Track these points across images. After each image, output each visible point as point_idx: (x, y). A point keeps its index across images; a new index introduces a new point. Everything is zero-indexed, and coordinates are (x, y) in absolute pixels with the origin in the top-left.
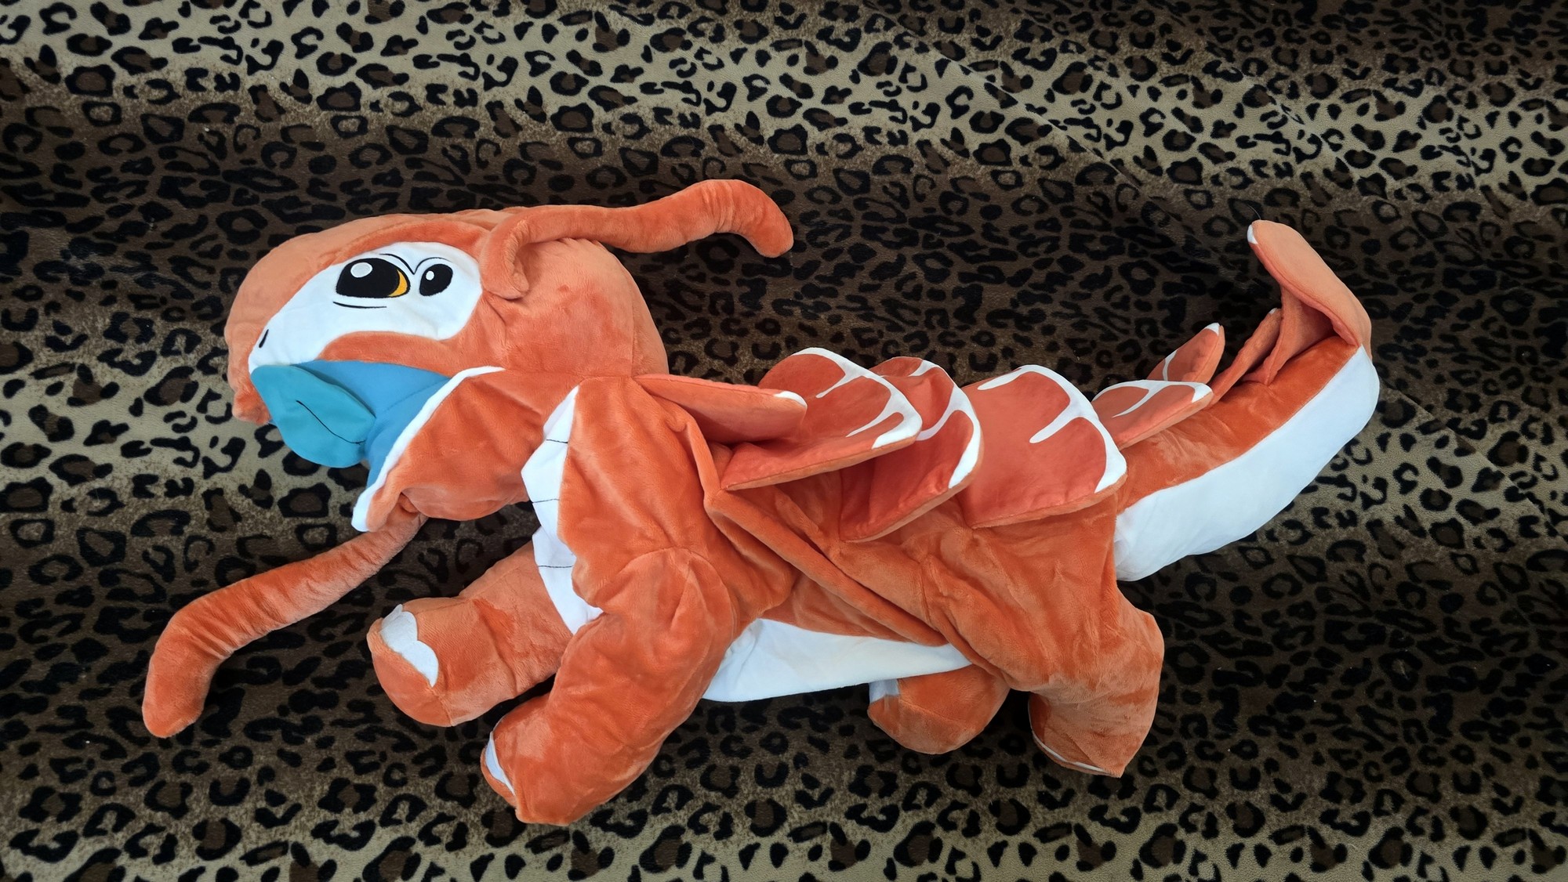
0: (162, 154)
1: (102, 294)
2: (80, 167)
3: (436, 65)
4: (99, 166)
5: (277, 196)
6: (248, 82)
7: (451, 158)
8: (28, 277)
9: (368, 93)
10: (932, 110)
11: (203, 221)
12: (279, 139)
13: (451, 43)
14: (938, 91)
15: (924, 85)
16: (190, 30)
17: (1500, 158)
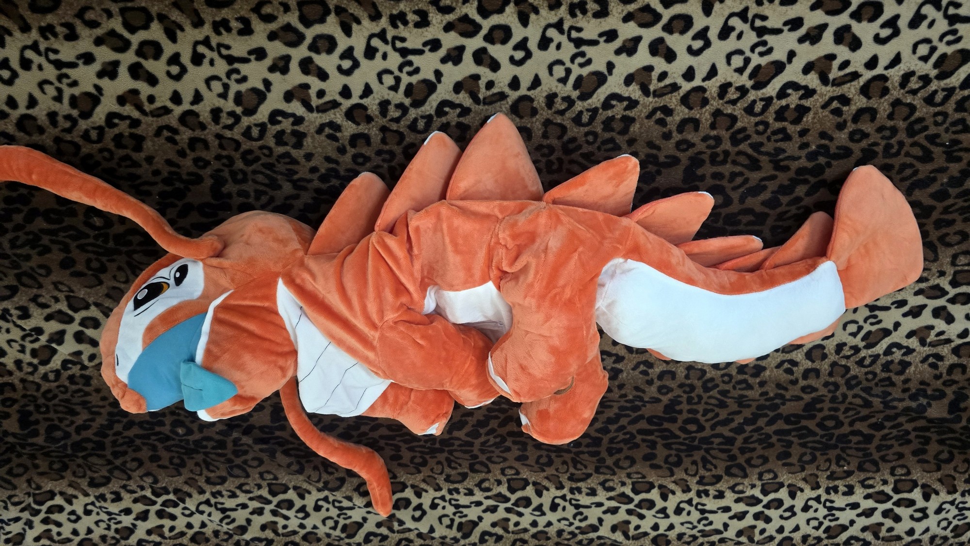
0: (870, 455)
1: (910, 385)
2: (915, 445)
3: (719, 509)
4: (905, 446)
5: (810, 439)
6: (821, 491)
7: (712, 464)
8: (949, 391)
9: (757, 492)
10: (434, 506)
11: (851, 424)
12: (807, 466)
13: (710, 519)
14: (432, 517)
15: (440, 519)
16: (850, 514)
17: (80, 511)
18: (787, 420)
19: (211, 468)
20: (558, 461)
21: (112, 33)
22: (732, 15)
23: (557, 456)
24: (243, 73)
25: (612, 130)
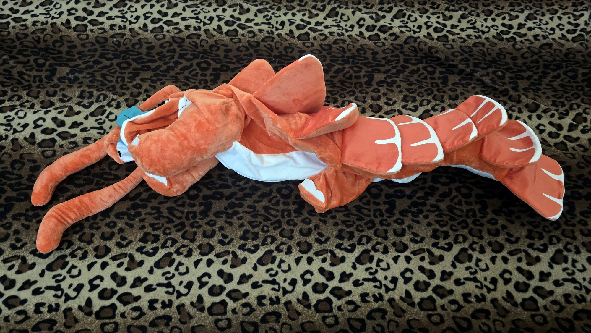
0: (100, 47)
1: (78, 85)
2: (75, 51)
3: (188, 20)
4: (81, 51)
5: (135, 57)
6: (129, 27)
7: (192, 45)
8: (55, 81)
9: (166, 28)
10: (352, 26)
11: (112, 65)
12: (137, 42)
13: (193, 14)
14: (353, 20)
15: (348, 19)
16: (112, 14)
17: (557, 30)
18: (149, 68)
19: (481, 52)
20: (281, 49)
21: (543, 297)
22: (186, 295)
23: (281, 52)
24: (468, 272)
25: (253, 233)
